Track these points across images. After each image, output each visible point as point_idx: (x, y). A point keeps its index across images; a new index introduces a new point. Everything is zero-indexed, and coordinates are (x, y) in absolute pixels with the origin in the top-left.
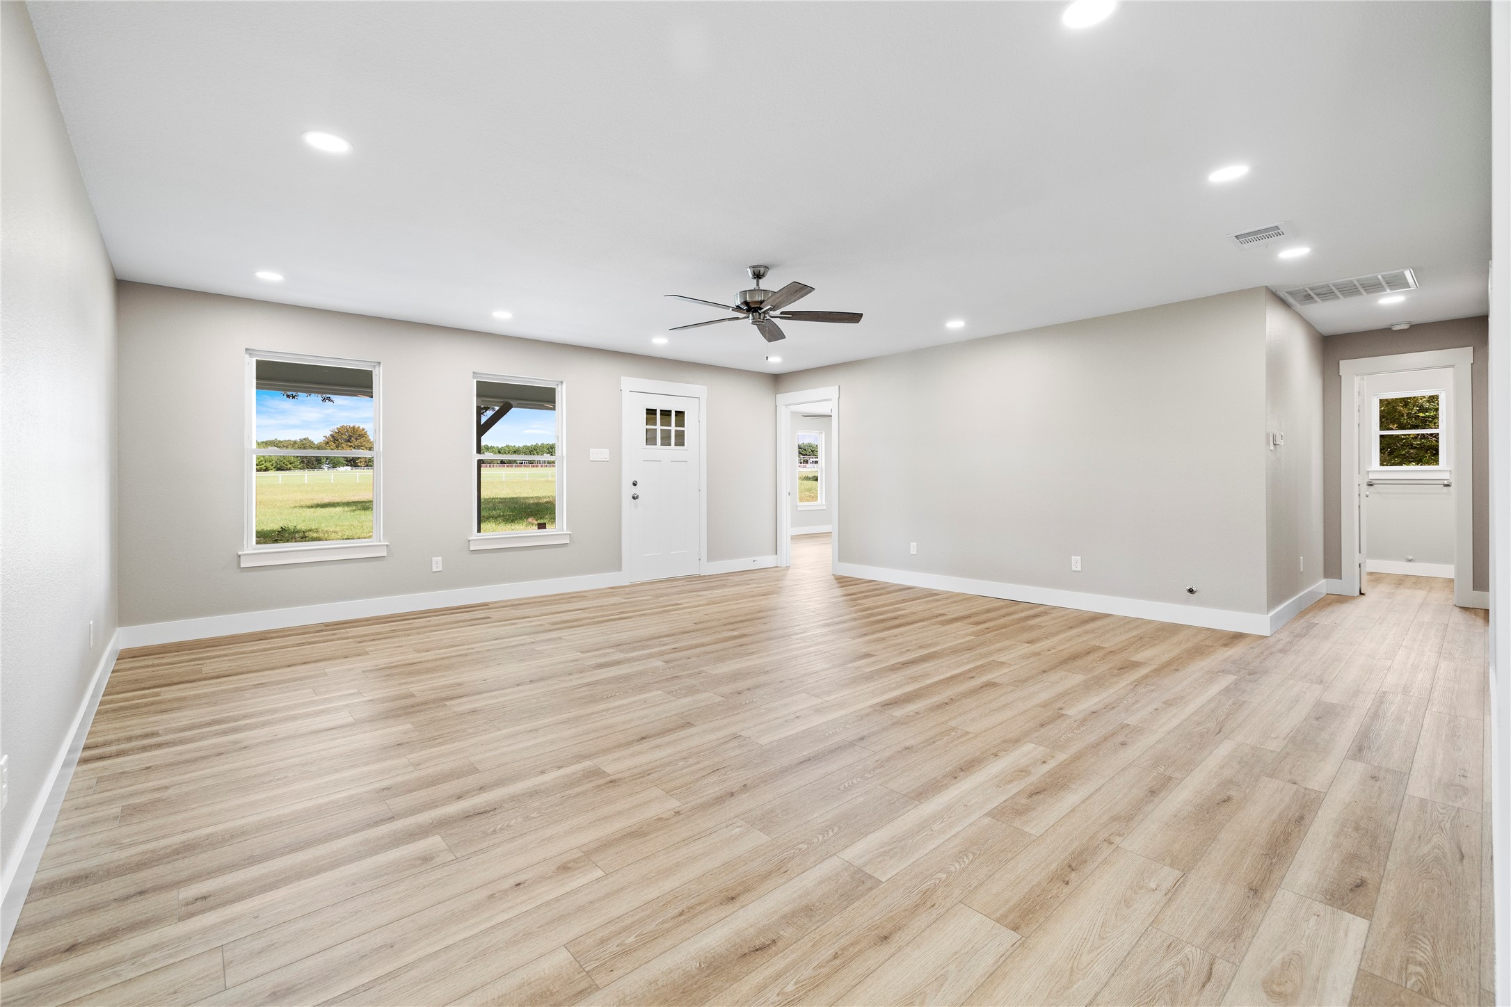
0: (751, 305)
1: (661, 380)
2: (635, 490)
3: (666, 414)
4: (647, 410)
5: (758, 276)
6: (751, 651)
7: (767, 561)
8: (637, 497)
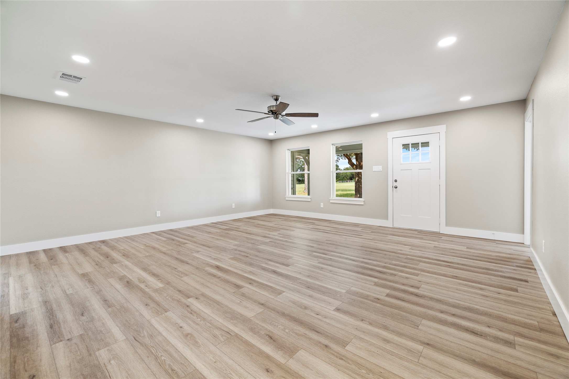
0: (273, 111)
5: (276, 100)
6: (309, 252)
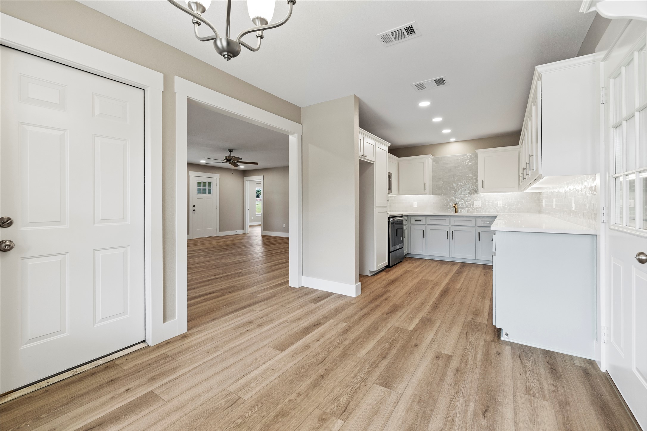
1: (200, 172)
2: (194, 208)
3: (204, 183)
4: (198, 182)
7: (240, 232)
8: (195, 211)
